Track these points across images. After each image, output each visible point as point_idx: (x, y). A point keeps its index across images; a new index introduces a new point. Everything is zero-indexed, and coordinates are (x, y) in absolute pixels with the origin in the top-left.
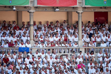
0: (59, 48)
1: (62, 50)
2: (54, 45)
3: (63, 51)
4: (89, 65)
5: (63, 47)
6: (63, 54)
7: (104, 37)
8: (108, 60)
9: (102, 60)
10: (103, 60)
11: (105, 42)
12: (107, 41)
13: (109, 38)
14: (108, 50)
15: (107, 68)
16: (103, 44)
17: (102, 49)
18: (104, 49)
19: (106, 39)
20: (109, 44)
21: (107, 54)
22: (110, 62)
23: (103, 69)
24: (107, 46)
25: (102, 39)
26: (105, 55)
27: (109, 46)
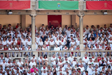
0: (12, 51)
1: (15, 53)
2: (7, 49)
3: (16, 55)
4: (42, 69)
5: (16, 50)
6: (16, 57)
7: (57, 40)
8: (62, 64)
9: (55, 64)
10: (57, 64)
11: (59, 46)
12: (61, 45)
13: (62, 42)
14: (62, 54)
15: (61, 72)
16: (56, 47)
17: (56, 53)
18: (58, 53)
19: (60, 43)
20: (63, 47)
21: (60, 58)
22: (63, 66)
23: (57, 73)
24: (61, 50)
25: (55, 43)
26: (58, 59)
27: (63, 50)
